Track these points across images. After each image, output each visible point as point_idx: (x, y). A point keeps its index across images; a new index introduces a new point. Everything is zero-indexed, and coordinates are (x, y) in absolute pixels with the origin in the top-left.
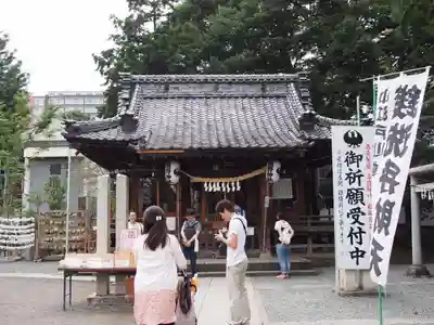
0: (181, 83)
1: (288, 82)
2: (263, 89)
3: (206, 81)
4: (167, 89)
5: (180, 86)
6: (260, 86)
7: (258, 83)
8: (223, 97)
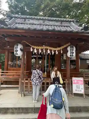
0: (30, 19)
1: (70, 22)
2: (61, 23)
3: (40, 19)
4: (25, 20)
5: (30, 20)
6: (60, 22)
7: (59, 21)
8: (46, 25)
